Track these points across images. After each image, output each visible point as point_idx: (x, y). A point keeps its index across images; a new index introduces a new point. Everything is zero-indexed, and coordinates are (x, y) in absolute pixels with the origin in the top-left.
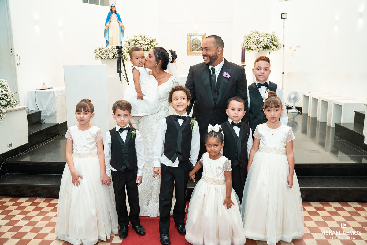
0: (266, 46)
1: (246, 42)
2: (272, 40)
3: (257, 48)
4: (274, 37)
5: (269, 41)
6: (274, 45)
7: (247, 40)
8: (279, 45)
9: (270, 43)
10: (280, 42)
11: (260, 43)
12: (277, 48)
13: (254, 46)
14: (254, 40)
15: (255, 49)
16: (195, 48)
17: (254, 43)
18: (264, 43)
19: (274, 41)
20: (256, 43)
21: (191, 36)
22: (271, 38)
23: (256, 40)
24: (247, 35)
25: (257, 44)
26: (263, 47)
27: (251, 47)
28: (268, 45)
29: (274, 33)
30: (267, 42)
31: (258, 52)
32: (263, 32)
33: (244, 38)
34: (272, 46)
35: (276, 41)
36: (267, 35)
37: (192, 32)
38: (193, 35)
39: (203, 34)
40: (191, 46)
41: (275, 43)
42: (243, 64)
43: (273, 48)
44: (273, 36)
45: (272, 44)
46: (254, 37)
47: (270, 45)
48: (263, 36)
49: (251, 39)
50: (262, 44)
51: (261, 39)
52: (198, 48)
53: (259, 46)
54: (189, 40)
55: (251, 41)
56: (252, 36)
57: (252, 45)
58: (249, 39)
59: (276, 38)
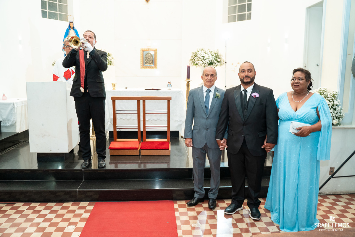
0: (211, 62)
1: (194, 58)
2: (215, 57)
3: (203, 64)
4: (218, 55)
5: (213, 58)
6: (218, 62)
7: (194, 57)
8: (222, 62)
9: (214, 60)
10: (223, 59)
11: (205, 59)
12: (220, 64)
13: (200, 62)
14: (200, 57)
15: (201, 65)
16: (148, 62)
17: (200, 59)
18: (209, 60)
19: (218, 58)
20: (202, 59)
21: (144, 51)
22: (215, 56)
23: (202, 57)
24: (194, 52)
25: (202, 61)
26: (208, 63)
27: (197, 63)
28: (212, 61)
29: (218, 51)
30: (211, 59)
31: (204, 67)
32: (209, 50)
33: (191, 54)
34: (216, 62)
35: (220, 58)
36: (211, 52)
37: (145, 47)
38: (146, 50)
39: (155, 50)
40: (144, 60)
41: (219, 60)
42: (188, 80)
43: (216, 64)
44: (217, 53)
45: (216, 61)
46: (201, 54)
47: (214, 61)
48: (208, 54)
49: (197, 56)
50: (208, 61)
51: (206, 56)
52: (151, 62)
53: (205, 62)
54: (142, 54)
55: (198, 58)
56: (198, 53)
57: (198, 61)
58: (196, 56)
59: (219, 55)
